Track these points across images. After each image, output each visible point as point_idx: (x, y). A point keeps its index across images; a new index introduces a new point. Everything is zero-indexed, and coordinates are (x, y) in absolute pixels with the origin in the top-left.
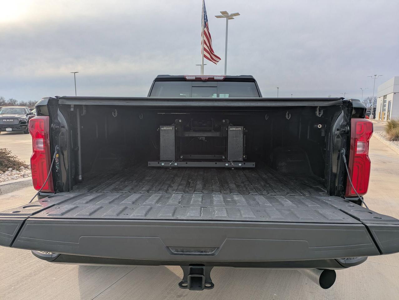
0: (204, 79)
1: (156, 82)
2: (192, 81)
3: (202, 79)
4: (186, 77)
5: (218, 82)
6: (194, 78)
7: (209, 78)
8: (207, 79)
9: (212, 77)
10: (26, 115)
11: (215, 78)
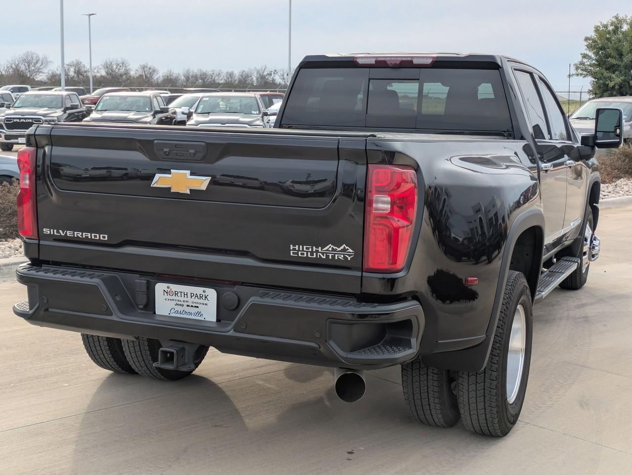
0: (391, 64)
1: (301, 70)
2: (370, 68)
3: (388, 63)
4: (357, 60)
5: (421, 69)
6: (373, 61)
7: (402, 62)
8: (398, 63)
9: (409, 59)
10: (152, 113)
11: (415, 61)
